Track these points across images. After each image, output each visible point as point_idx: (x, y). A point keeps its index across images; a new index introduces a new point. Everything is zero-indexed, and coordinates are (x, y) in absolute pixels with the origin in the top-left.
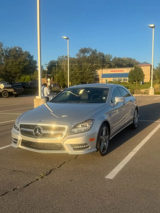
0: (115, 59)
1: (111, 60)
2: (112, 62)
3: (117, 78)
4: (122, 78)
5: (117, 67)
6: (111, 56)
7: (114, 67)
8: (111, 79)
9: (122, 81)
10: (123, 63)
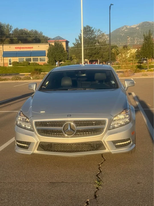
0: (16, 31)
1: (11, 32)
2: (13, 35)
3: (25, 58)
4: (32, 58)
5: (20, 42)
6: (11, 27)
7: (17, 43)
8: (16, 59)
9: (32, 62)
10: (27, 37)
